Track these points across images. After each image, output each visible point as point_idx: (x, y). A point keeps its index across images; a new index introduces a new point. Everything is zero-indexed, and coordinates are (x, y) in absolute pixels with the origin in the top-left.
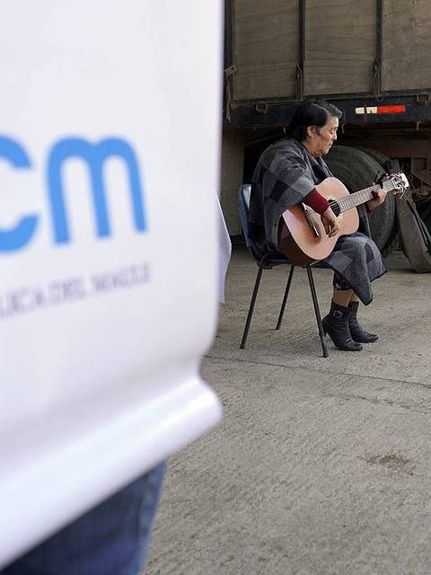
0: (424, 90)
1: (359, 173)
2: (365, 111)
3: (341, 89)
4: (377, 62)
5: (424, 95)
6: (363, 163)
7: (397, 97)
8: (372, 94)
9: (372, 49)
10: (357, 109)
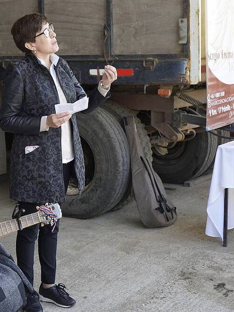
0: (149, 56)
1: (94, 131)
2: (98, 73)
3: (77, 51)
4: (108, 27)
5: (149, 61)
6: (98, 121)
7: (126, 61)
8: (103, 57)
9: (102, 14)
10: (91, 70)
